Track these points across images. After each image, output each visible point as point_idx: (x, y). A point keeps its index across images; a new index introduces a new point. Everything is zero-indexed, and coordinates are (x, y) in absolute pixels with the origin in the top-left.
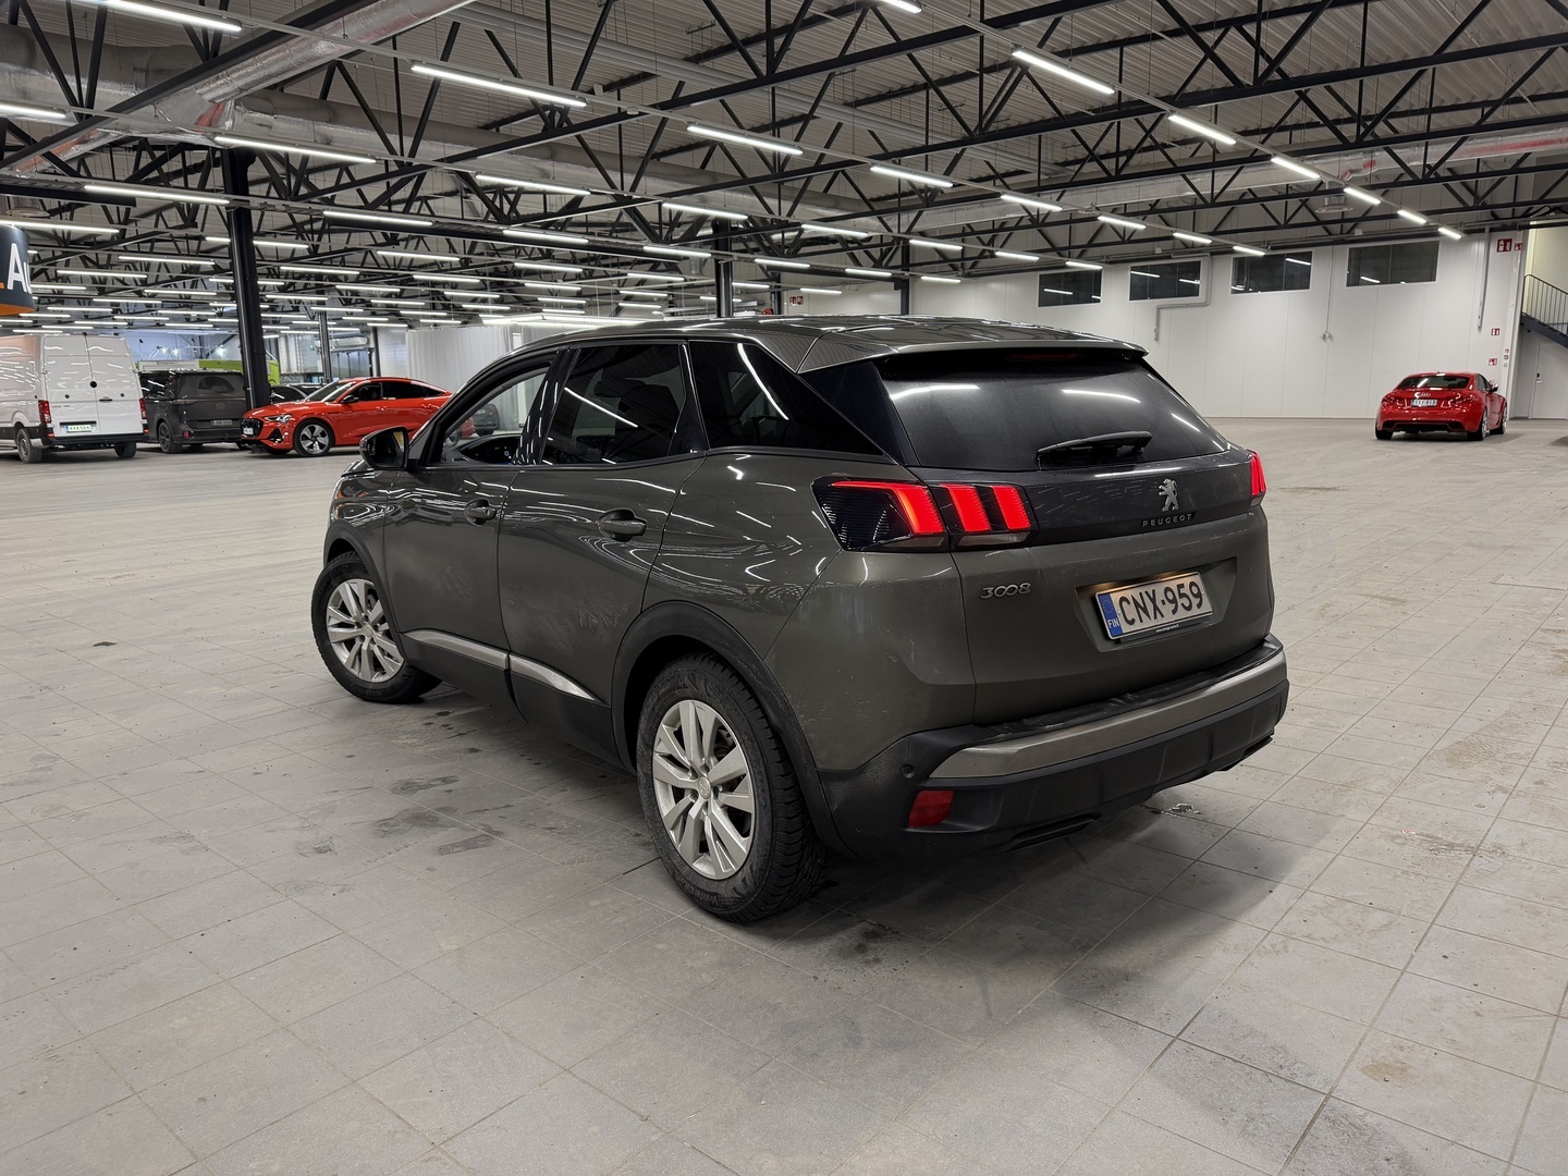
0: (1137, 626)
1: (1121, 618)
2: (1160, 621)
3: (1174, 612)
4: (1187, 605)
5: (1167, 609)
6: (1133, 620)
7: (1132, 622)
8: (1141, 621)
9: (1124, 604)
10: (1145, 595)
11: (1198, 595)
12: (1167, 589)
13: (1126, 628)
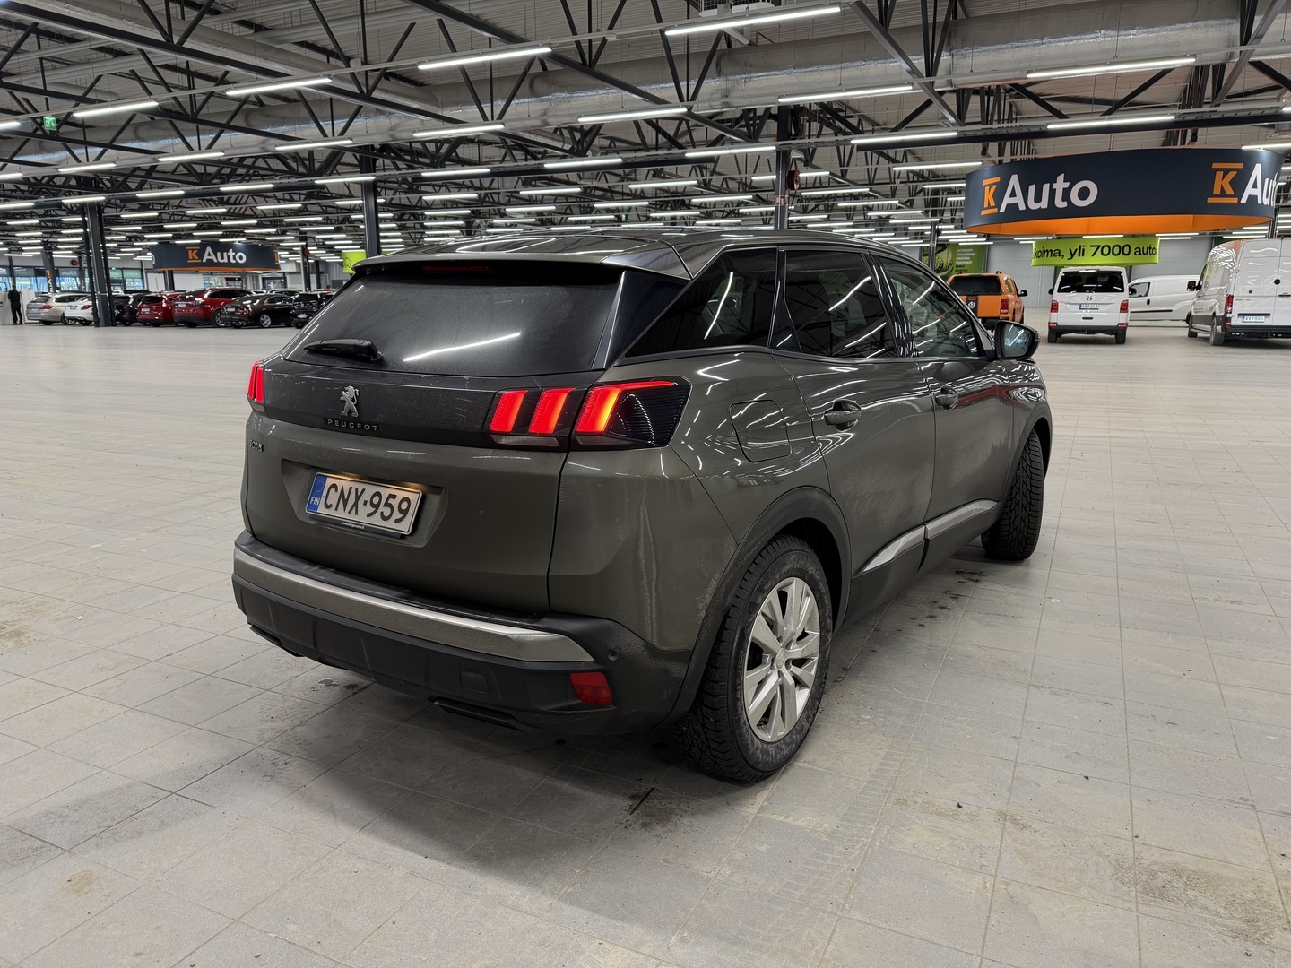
0: (331, 512)
1: (323, 499)
2: (352, 516)
3: (369, 515)
4: (386, 515)
5: (364, 510)
6: (331, 505)
7: (328, 507)
8: (336, 509)
9: (333, 489)
10: (353, 490)
11: (405, 512)
12: (378, 494)
13: (322, 510)
